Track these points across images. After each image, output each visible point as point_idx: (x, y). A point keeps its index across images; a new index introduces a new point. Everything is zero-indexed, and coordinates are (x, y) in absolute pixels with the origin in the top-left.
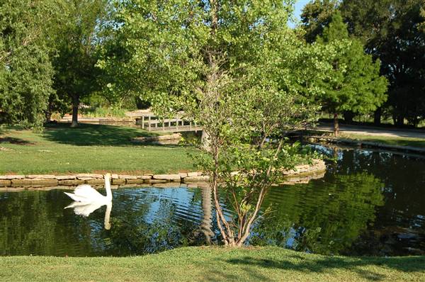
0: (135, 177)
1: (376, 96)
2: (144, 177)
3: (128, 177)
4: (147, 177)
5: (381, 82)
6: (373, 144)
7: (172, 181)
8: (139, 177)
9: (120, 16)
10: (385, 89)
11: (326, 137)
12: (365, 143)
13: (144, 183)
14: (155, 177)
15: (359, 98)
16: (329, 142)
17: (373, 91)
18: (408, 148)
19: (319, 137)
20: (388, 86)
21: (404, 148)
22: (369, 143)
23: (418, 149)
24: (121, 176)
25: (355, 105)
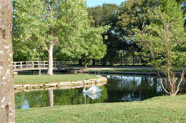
0: (37, 86)
1: (103, 52)
2: (41, 85)
3: (34, 86)
4: (42, 85)
5: (104, 47)
6: (106, 72)
7: (53, 86)
8: (39, 85)
9: (16, 13)
10: (106, 49)
11: (81, 70)
12: (102, 72)
13: (41, 88)
14: (46, 85)
15: (96, 53)
16: (84, 72)
17: (101, 50)
18: (122, 72)
19: (78, 71)
20: (107, 48)
21: (120, 72)
22: (103, 72)
23: (127, 72)
24: (31, 85)
25: (94, 56)
